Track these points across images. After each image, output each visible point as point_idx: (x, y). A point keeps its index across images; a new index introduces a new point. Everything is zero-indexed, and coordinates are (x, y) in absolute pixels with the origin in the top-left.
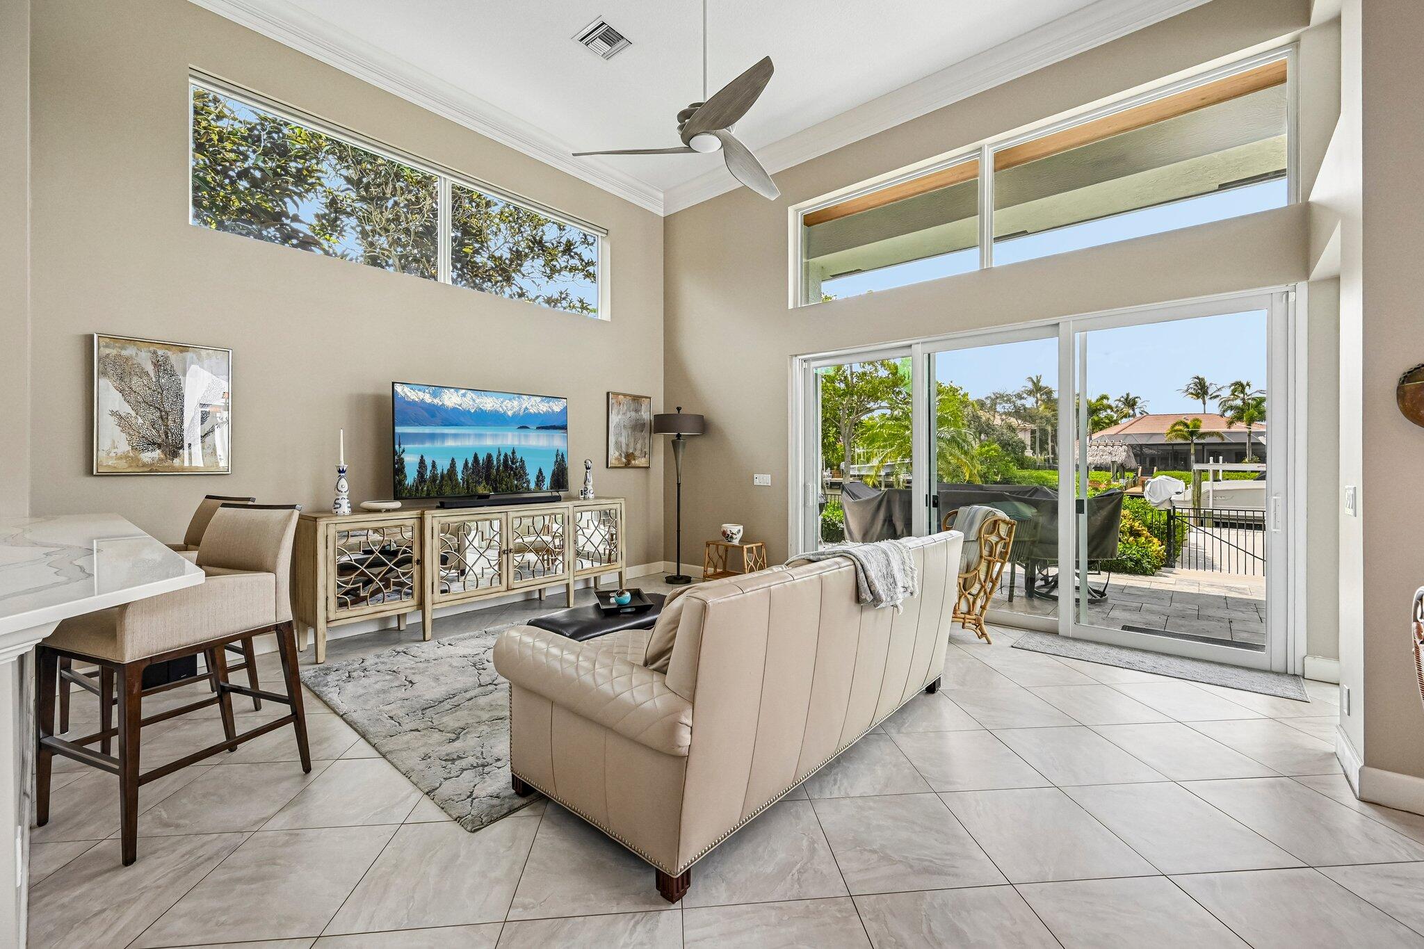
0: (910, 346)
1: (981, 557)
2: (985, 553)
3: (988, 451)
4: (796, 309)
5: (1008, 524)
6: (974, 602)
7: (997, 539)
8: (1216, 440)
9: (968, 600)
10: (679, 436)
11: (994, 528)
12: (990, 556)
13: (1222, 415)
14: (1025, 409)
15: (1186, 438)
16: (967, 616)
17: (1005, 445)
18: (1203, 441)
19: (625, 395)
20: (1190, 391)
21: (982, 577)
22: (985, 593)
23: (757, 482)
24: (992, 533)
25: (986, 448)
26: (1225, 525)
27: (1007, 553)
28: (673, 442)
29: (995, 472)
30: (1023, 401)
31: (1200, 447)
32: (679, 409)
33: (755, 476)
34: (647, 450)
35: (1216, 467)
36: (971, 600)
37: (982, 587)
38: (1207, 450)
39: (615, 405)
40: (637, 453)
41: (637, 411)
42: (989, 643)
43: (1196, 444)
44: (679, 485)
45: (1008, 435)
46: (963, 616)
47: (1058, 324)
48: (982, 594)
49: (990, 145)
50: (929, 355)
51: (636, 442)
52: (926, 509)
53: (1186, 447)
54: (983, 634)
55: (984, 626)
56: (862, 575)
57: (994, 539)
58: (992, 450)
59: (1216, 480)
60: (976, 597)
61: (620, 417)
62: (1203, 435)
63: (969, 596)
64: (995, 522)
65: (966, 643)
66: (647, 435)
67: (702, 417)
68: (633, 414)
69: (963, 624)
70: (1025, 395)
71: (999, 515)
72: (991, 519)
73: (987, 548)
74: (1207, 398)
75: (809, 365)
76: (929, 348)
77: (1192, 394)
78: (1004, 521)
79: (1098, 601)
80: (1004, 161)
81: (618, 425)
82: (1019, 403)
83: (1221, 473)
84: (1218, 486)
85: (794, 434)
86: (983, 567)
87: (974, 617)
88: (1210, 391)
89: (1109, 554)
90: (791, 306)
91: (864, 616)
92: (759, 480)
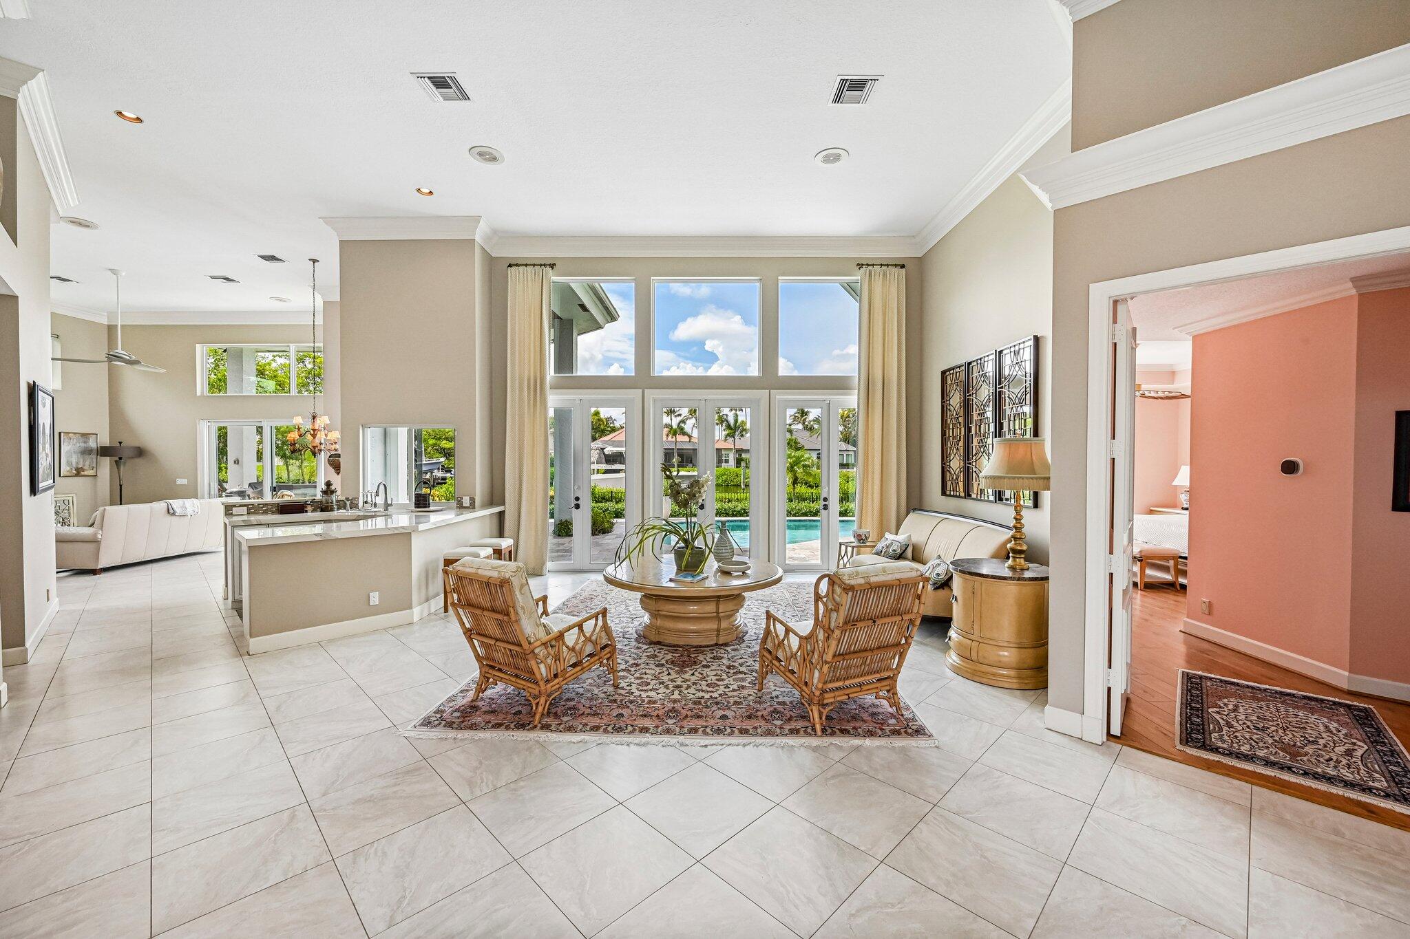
0: (261, 422)
4: (202, 396)
10: (121, 458)
19: (75, 433)
23: (178, 483)
28: (116, 462)
32: (120, 443)
33: (177, 480)
34: (94, 465)
39: (67, 440)
40: (85, 468)
41: (85, 442)
51: (84, 461)
56: (170, 506)
61: (70, 446)
66: (94, 457)
67: (139, 447)
68: (82, 445)
75: (211, 425)
81: (69, 454)
90: (199, 393)
91: (173, 517)
92: (180, 482)
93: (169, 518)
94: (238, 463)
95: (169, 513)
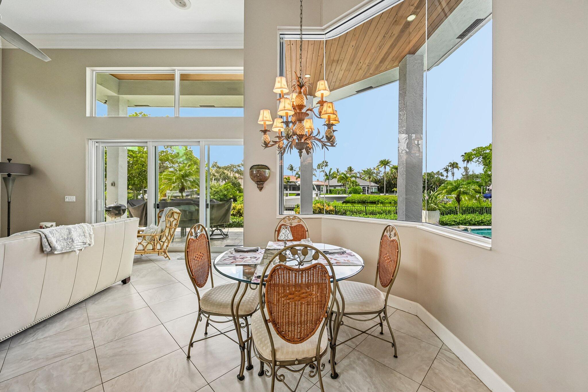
0: (147, 142)
1: (166, 227)
2: (168, 225)
3: (227, 186)
4: (91, 117)
5: (178, 213)
6: (163, 245)
7: (173, 219)
8: (293, 184)
9: (160, 244)
10: (9, 175)
11: (172, 215)
12: (170, 226)
13: (295, 176)
14: (241, 171)
15: (287, 183)
16: (160, 250)
17: (234, 184)
18: (291, 184)
20: (289, 168)
21: (167, 235)
22: (168, 240)
23: (67, 200)
24: (171, 217)
25: (226, 185)
26: (289, 210)
27: (177, 224)
29: (230, 194)
30: (240, 168)
31: (290, 186)
32: (10, 160)
33: (66, 197)
35: (287, 192)
36: (162, 244)
37: (167, 238)
38: (292, 187)
42: (169, 259)
43: (289, 185)
44: (9, 203)
45: (234, 181)
46: (158, 251)
47: (199, 142)
48: (167, 241)
49: (178, 70)
50: (156, 147)
52: (154, 210)
53: (286, 186)
54: (167, 256)
55: (167, 253)
57: (172, 219)
58: (228, 186)
59: (287, 196)
60: (164, 242)
62: (291, 182)
63: (161, 243)
64: (173, 213)
65: (159, 261)
67: (29, 165)
69: (158, 254)
70: (241, 166)
71: (174, 210)
72: (171, 211)
73: (169, 223)
74: (293, 171)
75: (99, 145)
76: (156, 144)
77: (289, 169)
78: (176, 213)
79: (225, 238)
80: (184, 77)
82: (239, 168)
83: (288, 194)
84: (287, 198)
85: (89, 176)
86: (167, 231)
87: (163, 250)
88: (294, 169)
89: (227, 221)
90: (88, 114)
91: (50, 258)
92: (68, 199)
93: (43, 260)
94: (114, 185)
95: (42, 250)
